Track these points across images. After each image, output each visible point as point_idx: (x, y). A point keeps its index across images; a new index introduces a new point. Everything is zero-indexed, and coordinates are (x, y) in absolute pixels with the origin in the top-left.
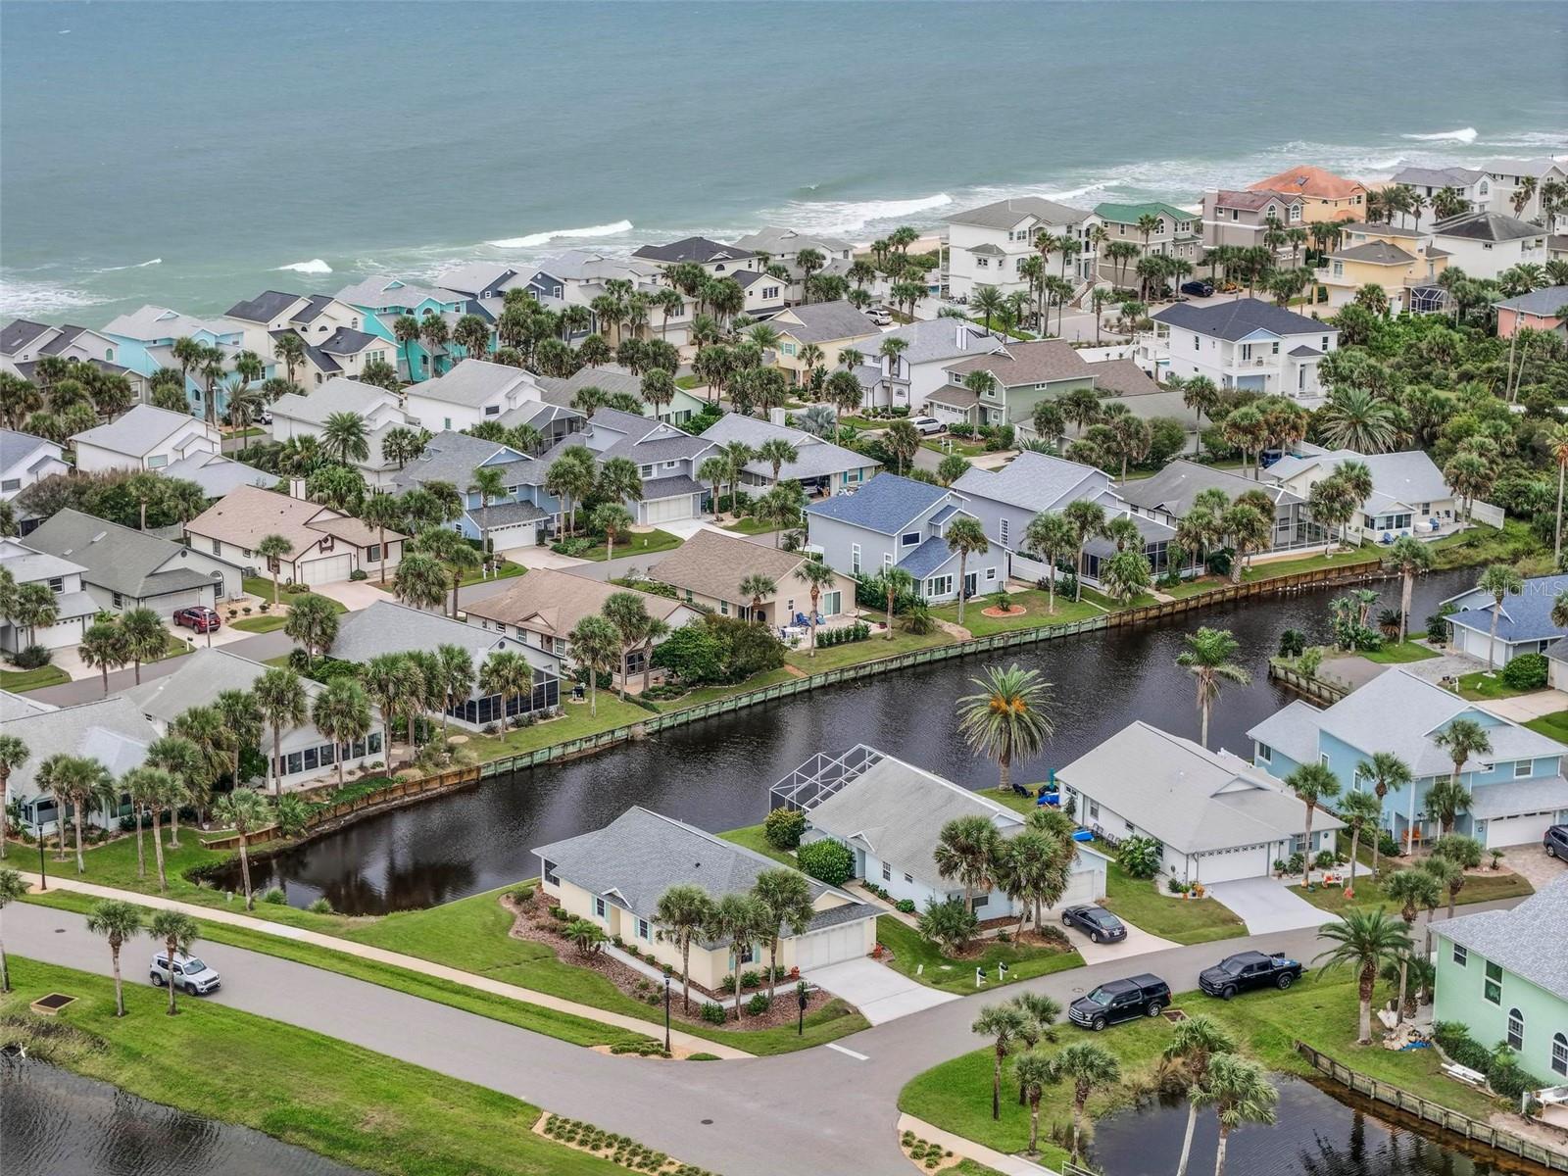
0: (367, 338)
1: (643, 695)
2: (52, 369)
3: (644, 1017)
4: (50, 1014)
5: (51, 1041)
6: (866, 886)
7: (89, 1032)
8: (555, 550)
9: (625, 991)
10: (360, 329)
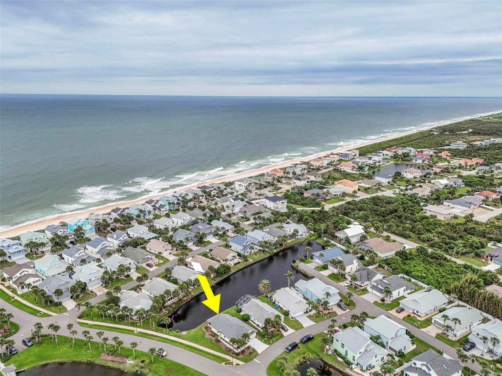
0: (164, 206)
1: (213, 278)
2: (123, 216)
3: (227, 354)
4: (142, 365)
5: (143, 370)
6: (251, 321)
7: (149, 368)
8: (196, 245)
9: (224, 349)
10: (163, 204)
